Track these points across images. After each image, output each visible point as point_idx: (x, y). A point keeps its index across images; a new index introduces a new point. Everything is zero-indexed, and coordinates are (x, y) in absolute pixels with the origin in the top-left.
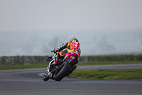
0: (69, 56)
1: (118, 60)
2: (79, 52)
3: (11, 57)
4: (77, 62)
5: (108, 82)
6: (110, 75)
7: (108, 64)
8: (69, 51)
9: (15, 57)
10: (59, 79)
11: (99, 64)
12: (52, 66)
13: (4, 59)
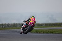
1: (58, 25)
2: (35, 22)
3: (11, 24)
4: (34, 26)
6: (54, 32)
9: (13, 24)
13: (8, 25)
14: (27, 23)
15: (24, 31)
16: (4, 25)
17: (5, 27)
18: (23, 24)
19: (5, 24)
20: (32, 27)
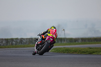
0: (49, 39)
3: (26, 39)
5: (96, 56)
6: (97, 52)
7: (95, 43)
8: (49, 35)
9: (29, 39)
10: (41, 54)
11: (89, 44)
12: (38, 45)
13: (22, 40)
14: (43, 37)
15: (38, 50)
16: (14, 40)
17: (16, 44)
18: (37, 39)
19: (17, 39)
20: (51, 44)
